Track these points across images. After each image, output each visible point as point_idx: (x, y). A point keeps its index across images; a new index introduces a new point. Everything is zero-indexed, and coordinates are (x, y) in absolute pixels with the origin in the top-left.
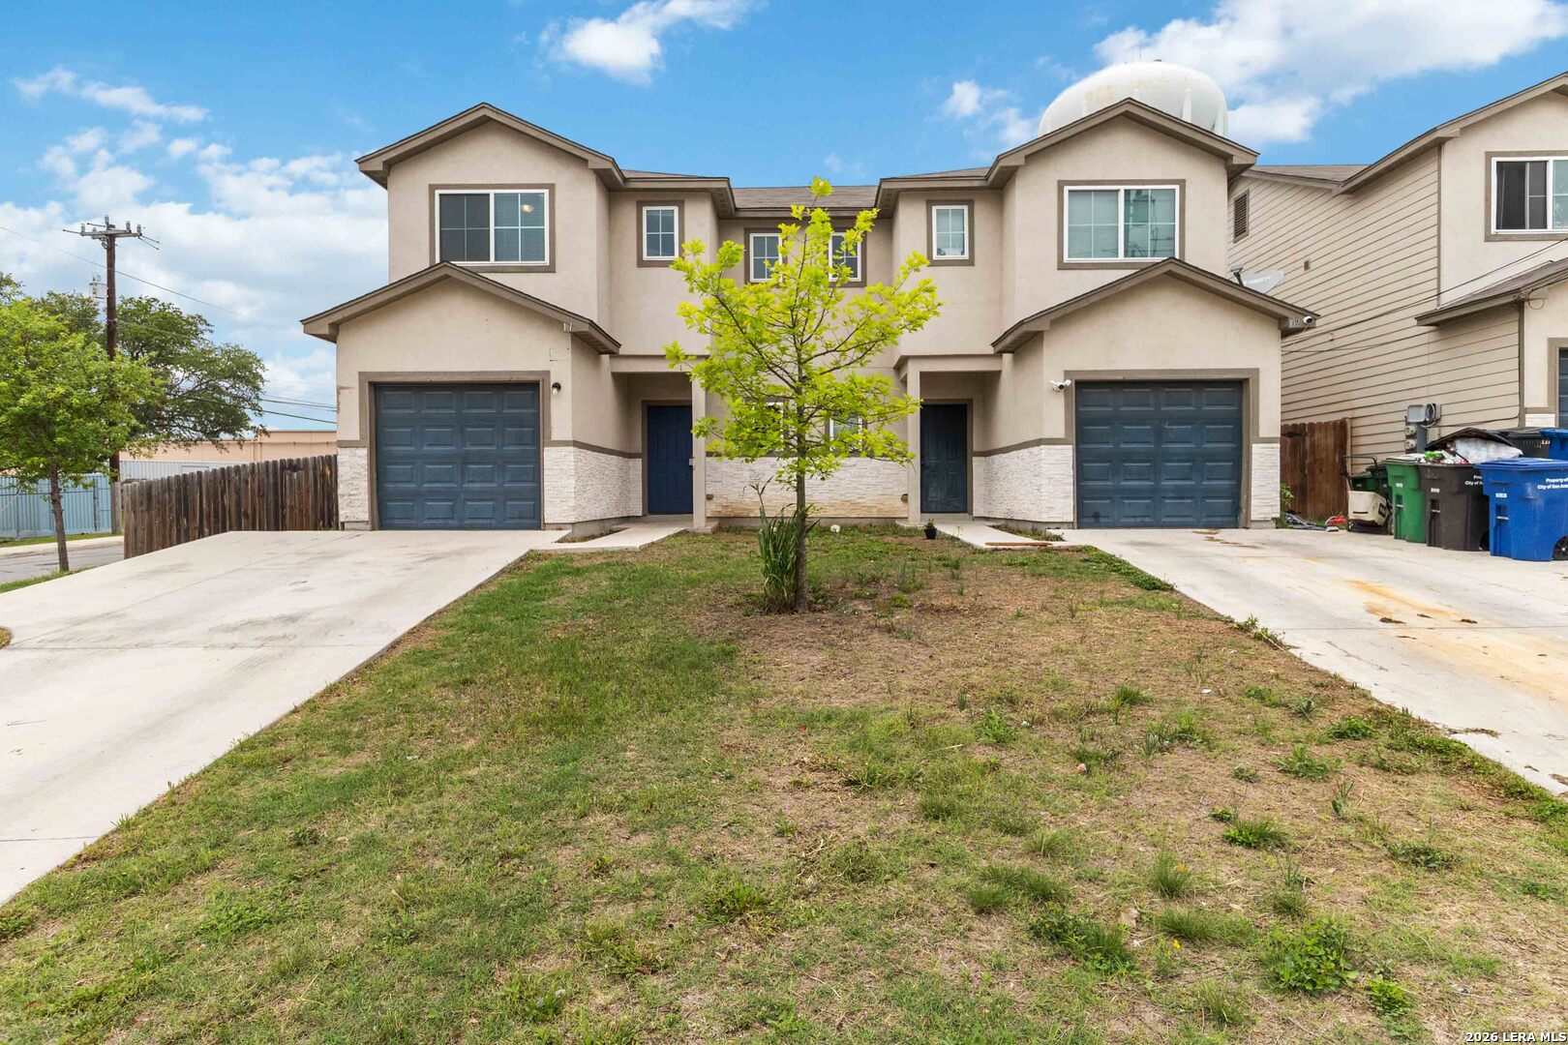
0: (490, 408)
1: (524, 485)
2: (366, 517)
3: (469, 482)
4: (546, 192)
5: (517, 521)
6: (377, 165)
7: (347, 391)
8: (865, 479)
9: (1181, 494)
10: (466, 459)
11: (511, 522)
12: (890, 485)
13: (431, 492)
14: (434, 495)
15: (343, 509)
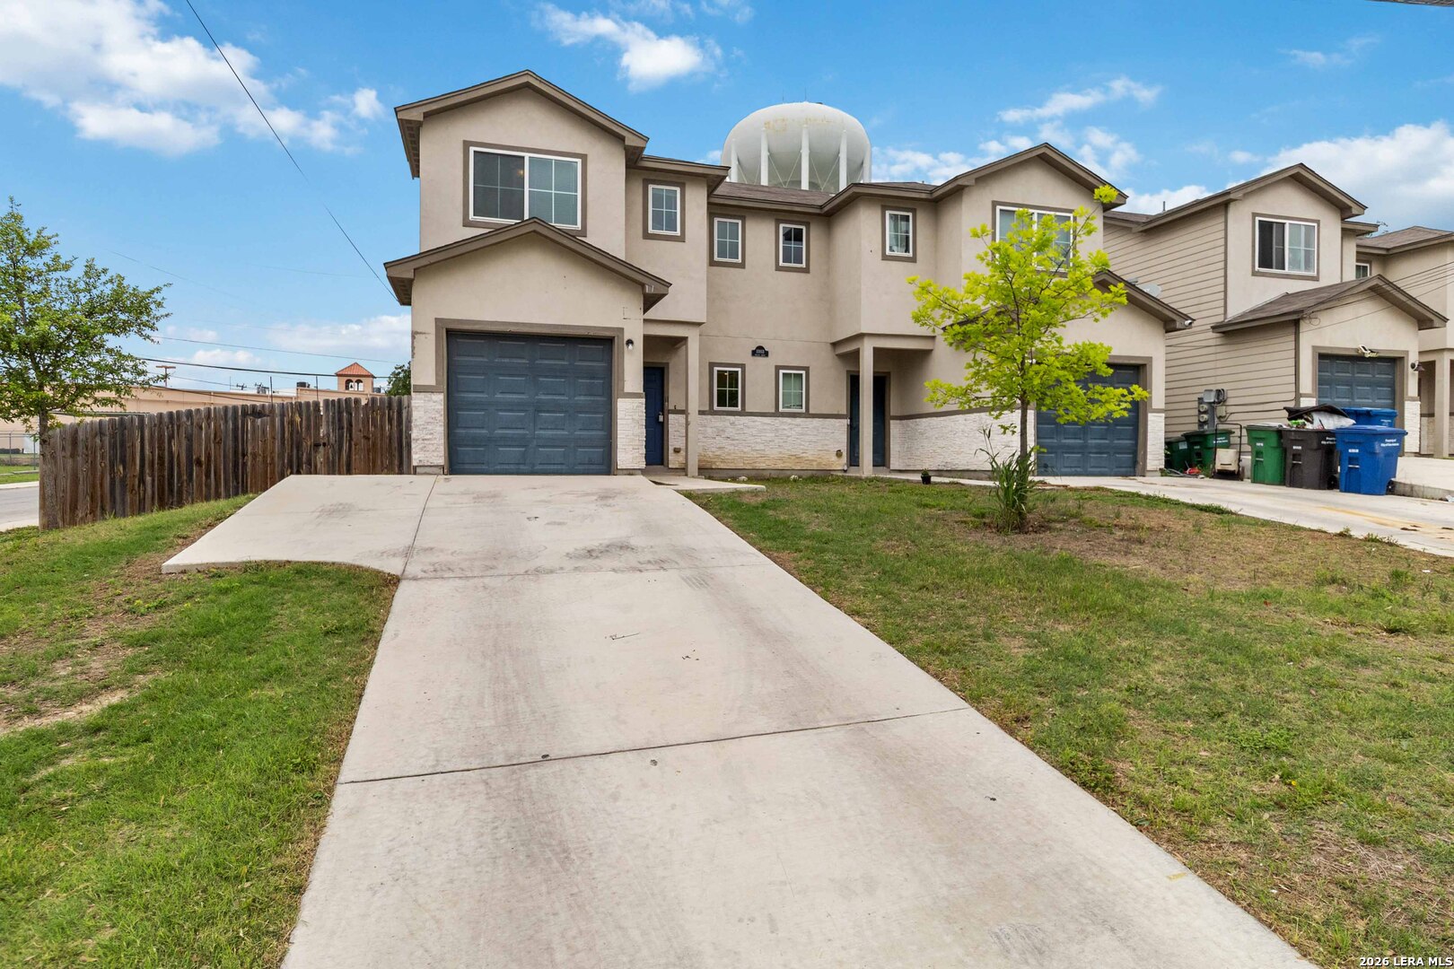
0: (563, 359)
1: (594, 433)
2: (441, 461)
3: (541, 429)
4: (579, 161)
5: (586, 467)
6: (416, 115)
7: (423, 336)
8: (807, 437)
9: (1100, 450)
10: (539, 408)
11: (580, 467)
12: (827, 442)
13: (503, 438)
14: (506, 442)
15: (416, 453)
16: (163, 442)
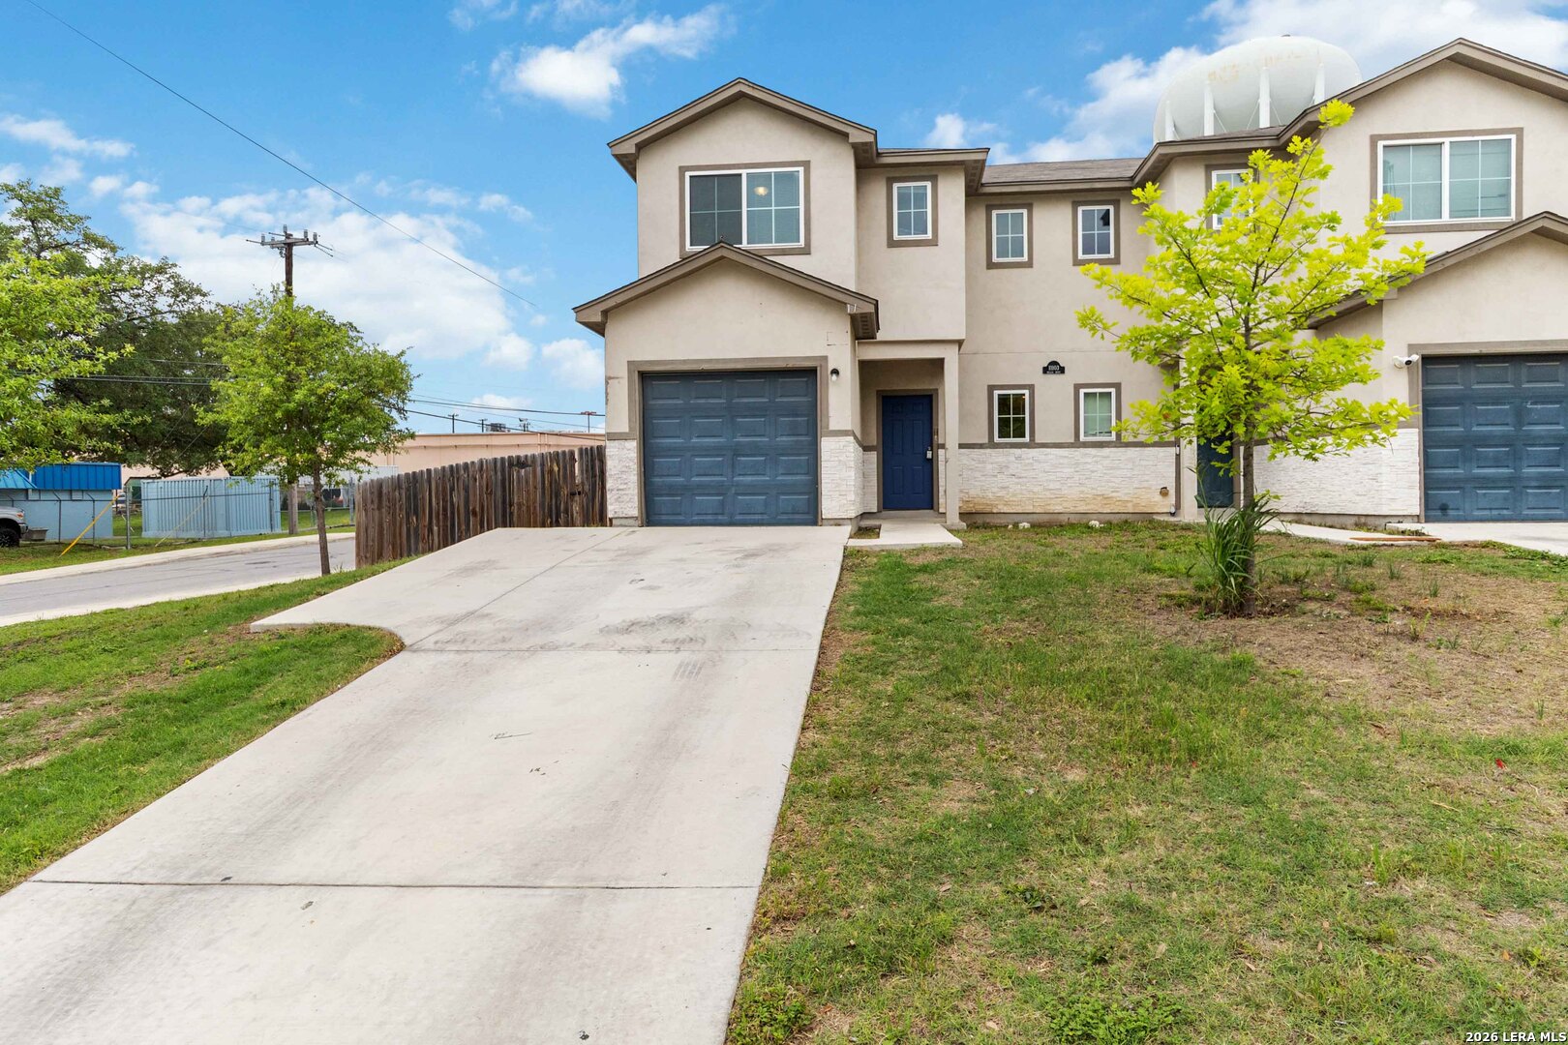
0: (762, 397)
1: (798, 477)
2: (635, 512)
3: (740, 475)
4: (801, 169)
5: (791, 516)
6: (629, 148)
7: (616, 381)
8: (1119, 472)
9: (1546, 483)
10: (737, 451)
11: (785, 517)
12: (1146, 478)
13: (700, 486)
14: (704, 490)
15: (612, 504)
16: (446, 494)
